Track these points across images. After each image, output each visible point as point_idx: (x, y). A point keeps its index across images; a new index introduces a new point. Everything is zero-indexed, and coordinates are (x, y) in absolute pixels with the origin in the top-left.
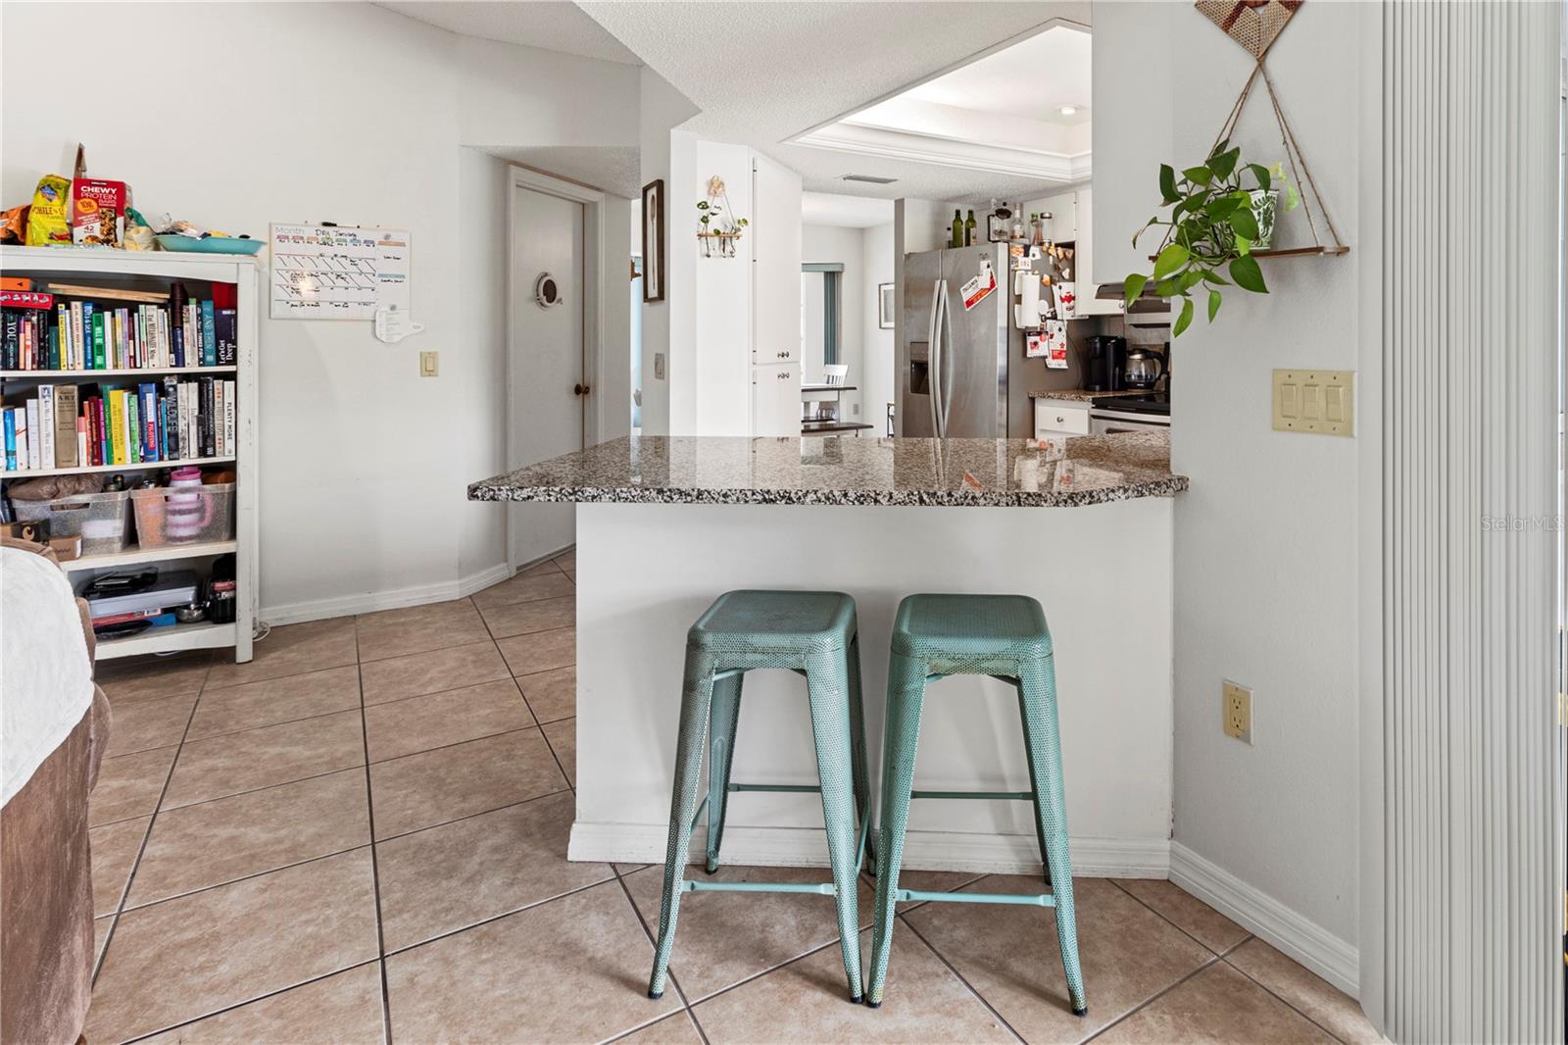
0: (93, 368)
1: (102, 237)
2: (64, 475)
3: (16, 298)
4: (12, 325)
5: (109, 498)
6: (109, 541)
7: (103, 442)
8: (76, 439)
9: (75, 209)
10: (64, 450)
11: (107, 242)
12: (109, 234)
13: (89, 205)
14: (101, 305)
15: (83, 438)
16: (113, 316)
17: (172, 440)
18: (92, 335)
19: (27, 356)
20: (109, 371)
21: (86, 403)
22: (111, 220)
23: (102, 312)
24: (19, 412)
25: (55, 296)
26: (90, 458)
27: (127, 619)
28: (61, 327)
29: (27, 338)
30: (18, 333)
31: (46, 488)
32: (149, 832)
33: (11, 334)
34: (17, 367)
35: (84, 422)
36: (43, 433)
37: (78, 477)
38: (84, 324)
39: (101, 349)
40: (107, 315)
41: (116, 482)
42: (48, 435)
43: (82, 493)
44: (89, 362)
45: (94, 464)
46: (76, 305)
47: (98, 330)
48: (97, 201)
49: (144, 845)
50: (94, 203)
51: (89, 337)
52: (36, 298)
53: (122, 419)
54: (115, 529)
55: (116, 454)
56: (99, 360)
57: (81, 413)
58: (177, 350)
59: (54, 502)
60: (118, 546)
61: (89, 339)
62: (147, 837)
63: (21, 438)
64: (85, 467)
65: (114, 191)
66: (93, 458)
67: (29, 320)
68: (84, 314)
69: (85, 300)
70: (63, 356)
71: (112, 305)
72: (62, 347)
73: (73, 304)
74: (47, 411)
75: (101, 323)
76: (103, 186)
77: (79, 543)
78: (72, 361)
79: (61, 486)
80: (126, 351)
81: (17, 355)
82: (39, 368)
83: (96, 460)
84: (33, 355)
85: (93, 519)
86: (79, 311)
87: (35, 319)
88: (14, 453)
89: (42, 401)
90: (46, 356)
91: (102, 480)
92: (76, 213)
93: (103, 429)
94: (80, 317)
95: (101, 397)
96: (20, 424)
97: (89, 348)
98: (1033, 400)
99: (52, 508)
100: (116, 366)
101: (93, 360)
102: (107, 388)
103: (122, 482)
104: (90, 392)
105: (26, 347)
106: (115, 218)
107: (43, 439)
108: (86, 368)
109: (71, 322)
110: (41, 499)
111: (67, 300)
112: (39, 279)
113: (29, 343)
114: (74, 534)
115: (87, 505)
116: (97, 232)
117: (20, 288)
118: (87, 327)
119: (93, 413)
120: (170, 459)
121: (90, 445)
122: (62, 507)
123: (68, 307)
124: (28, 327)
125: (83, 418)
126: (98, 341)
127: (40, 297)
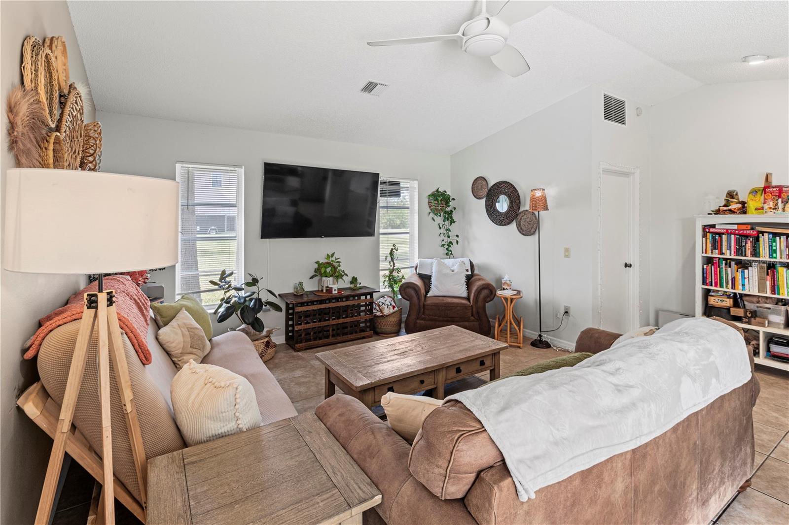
0: (772, 258)
1: (773, 207)
2: (761, 296)
3: (745, 232)
4: (744, 241)
5: (778, 307)
6: (778, 324)
7: (776, 286)
8: (766, 284)
9: (764, 197)
10: (761, 288)
11: (775, 209)
12: (776, 206)
13: (769, 195)
14: (775, 235)
15: (768, 284)
16: (780, 238)
18: (772, 246)
19: (749, 252)
20: (778, 260)
21: (769, 271)
22: (776, 200)
23: (776, 237)
24: (746, 271)
25: (758, 231)
26: (770, 291)
27: (785, 356)
28: (760, 242)
29: (749, 246)
30: (746, 244)
31: (755, 299)
32: (784, 437)
33: (743, 244)
34: (745, 256)
35: (769, 278)
36: (754, 280)
37: (767, 298)
38: (769, 242)
39: (775, 251)
40: (778, 238)
41: (782, 302)
42: (756, 281)
43: (768, 303)
44: (771, 256)
45: (772, 294)
46: (766, 235)
47: (774, 244)
48: (771, 194)
49: (781, 440)
50: (770, 195)
51: (770, 246)
52: (752, 232)
53: (783, 278)
54: (781, 320)
55: (781, 292)
56: (774, 255)
57: (768, 274)
59: (758, 305)
60: (782, 326)
61: (771, 247)
62: (782, 439)
63: (746, 280)
64: (769, 294)
65: (777, 189)
66: (772, 291)
67: (749, 240)
68: (769, 238)
69: (769, 233)
70: (761, 253)
71: (780, 235)
72: (761, 249)
73: (765, 234)
74: (755, 272)
75: (775, 241)
76: (773, 188)
77: (767, 322)
78: (765, 256)
79: (760, 299)
80: (785, 252)
81: (745, 251)
82: (753, 257)
83: (773, 293)
84: (751, 252)
85: (772, 314)
86: (767, 236)
87: (751, 239)
88: (745, 285)
89: (754, 268)
90: (756, 252)
91: (776, 300)
92: (765, 199)
93: (776, 282)
94: (767, 239)
95: (775, 269)
96: (746, 276)
97: (771, 250)
99: (757, 307)
100: (781, 258)
101: (772, 255)
102: (778, 266)
103: (785, 302)
104: (771, 267)
105: (748, 249)
106: (777, 200)
107: (754, 282)
108: (770, 258)
109: (764, 240)
110: (753, 303)
111: (763, 233)
112: (753, 225)
113: (749, 248)
114: (765, 318)
115: (770, 308)
116: (772, 206)
117: (747, 228)
118: (770, 243)
119: (772, 275)
121: (771, 286)
122: (761, 307)
123: (763, 235)
124: (749, 242)
125: (768, 276)
126: (774, 248)
127: (753, 232)
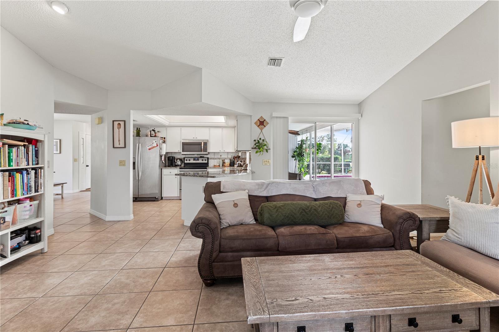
2: (5, 202)
6: (10, 223)
7: (14, 190)
8: (8, 189)
10: (5, 194)
15: (10, 189)
16: (14, 149)
17: (30, 188)
18: (10, 156)
20: (14, 167)
21: (10, 177)
23: (12, 148)
26: (11, 195)
28: (2, 153)
39: (12, 160)
42: (2, 189)
47: (12, 154)
53: (19, 182)
55: (17, 193)
56: (12, 164)
57: (9, 181)
58: (28, 161)
64: (10, 198)
70: (2, 163)
72: (2, 160)
74: (2, 181)
75: (12, 152)
80: (17, 161)
83: (13, 196)
86: (6, 147)
93: (14, 186)
95: (14, 176)
98: (161, 169)
101: (10, 164)
102: (15, 173)
119: (12, 181)
120: (30, 194)
121: (11, 191)
125: (10, 183)
126: (12, 158)
